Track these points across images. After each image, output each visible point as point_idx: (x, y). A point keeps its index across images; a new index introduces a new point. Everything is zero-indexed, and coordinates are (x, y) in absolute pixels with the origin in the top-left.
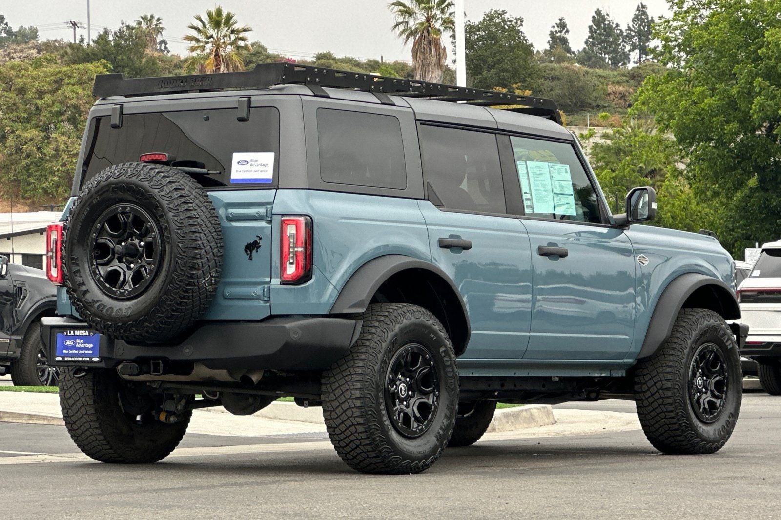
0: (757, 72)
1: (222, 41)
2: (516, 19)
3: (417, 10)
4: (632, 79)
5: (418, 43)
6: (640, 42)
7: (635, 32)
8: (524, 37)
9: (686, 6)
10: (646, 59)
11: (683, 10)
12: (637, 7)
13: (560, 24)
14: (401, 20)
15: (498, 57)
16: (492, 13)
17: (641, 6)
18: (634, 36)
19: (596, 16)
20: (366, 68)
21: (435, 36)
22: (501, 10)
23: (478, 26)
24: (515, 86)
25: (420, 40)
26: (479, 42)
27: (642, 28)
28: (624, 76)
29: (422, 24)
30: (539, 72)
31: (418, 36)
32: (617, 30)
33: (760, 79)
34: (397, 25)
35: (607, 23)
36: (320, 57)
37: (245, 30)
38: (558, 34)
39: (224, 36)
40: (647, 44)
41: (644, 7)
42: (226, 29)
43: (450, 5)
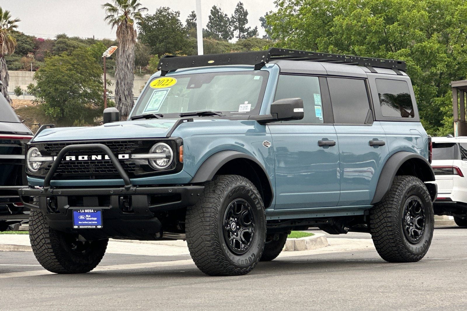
0: (330, 42)
1: (3, 28)
2: (175, 12)
3: (118, 8)
4: (245, 47)
5: (120, 28)
6: (239, 25)
7: (236, 19)
8: (181, 23)
9: (285, 5)
10: (243, 35)
11: (284, 7)
12: (237, 4)
13: (192, 15)
14: (109, 14)
15: (165, 35)
16: (161, 9)
17: (239, 4)
18: (236, 22)
19: (213, 10)
20: (87, 43)
21: (130, 23)
22: (166, 7)
23: (153, 17)
24: (177, 52)
25: (121, 26)
26: (153, 26)
27: (241, 17)
28: (240, 45)
29: (122, 17)
30: (190, 44)
31: (120, 24)
32: (226, 18)
33: (332, 46)
34: (107, 17)
35: (220, 14)
36: (59, 37)
37: (16, 21)
38: (192, 21)
39: (4, 25)
40: (243, 26)
41: (241, 4)
42: (5, 21)
43: (138, 5)
